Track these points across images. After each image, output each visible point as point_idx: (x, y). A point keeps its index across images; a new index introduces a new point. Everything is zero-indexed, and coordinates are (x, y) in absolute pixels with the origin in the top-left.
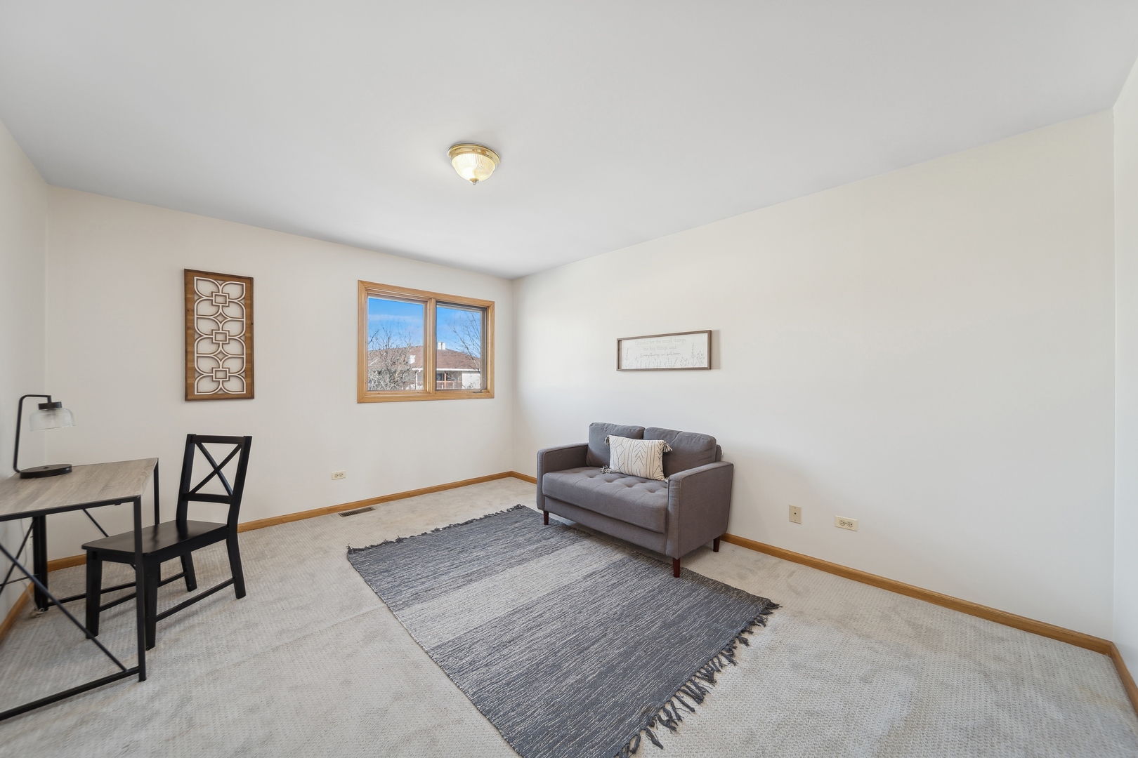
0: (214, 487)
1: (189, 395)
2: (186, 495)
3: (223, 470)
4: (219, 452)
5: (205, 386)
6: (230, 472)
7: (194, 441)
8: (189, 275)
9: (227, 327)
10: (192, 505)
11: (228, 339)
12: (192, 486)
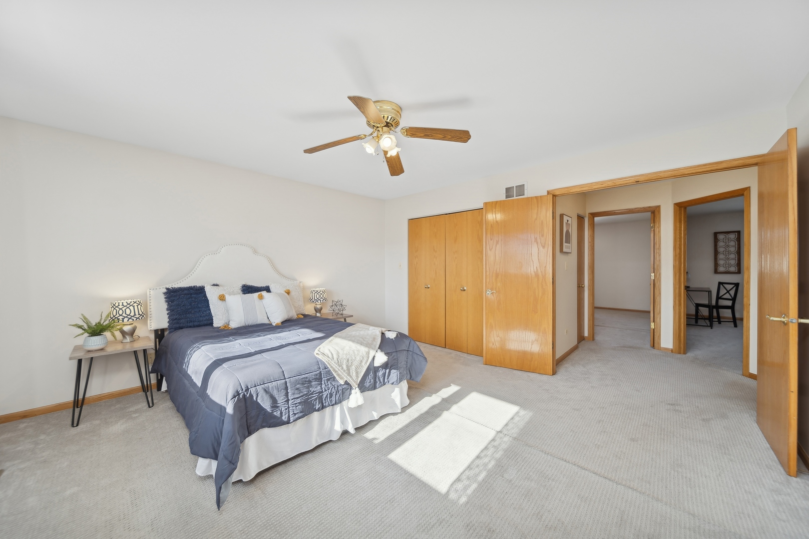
0: (727, 296)
1: (716, 272)
2: (718, 298)
3: (730, 292)
4: (729, 287)
5: (721, 269)
6: (732, 292)
7: (720, 283)
8: (716, 234)
9: (730, 249)
10: (719, 300)
11: (730, 253)
12: (720, 295)
